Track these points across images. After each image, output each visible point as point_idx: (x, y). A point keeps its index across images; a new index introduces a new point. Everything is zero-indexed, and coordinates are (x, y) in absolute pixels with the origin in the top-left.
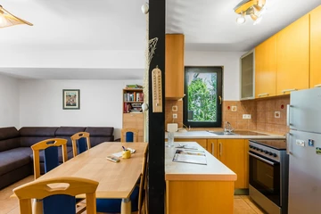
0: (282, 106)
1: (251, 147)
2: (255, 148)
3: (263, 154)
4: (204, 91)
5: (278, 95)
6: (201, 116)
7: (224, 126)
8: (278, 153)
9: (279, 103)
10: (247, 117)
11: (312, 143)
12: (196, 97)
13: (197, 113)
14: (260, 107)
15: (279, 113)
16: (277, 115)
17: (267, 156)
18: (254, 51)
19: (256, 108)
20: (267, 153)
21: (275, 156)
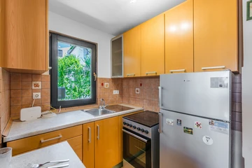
0: (141, 85)
1: (125, 124)
2: (128, 125)
3: (136, 131)
4: (78, 66)
5: (142, 75)
6: (75, 90)
7: (99, 102)
8: (150, 130)
9: (139, 82)
10: (116, 92)
11: (179, 122)
12: (70, 71)
13: (71, 87)
14: (125, 84)
15: (139, 89)
16: (138, 91)
17: (140, 132)
18: (122, 36)
19: (122, 84)
20: (139, 129)
21: (147, 133)
